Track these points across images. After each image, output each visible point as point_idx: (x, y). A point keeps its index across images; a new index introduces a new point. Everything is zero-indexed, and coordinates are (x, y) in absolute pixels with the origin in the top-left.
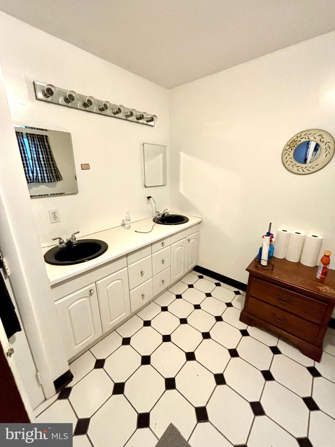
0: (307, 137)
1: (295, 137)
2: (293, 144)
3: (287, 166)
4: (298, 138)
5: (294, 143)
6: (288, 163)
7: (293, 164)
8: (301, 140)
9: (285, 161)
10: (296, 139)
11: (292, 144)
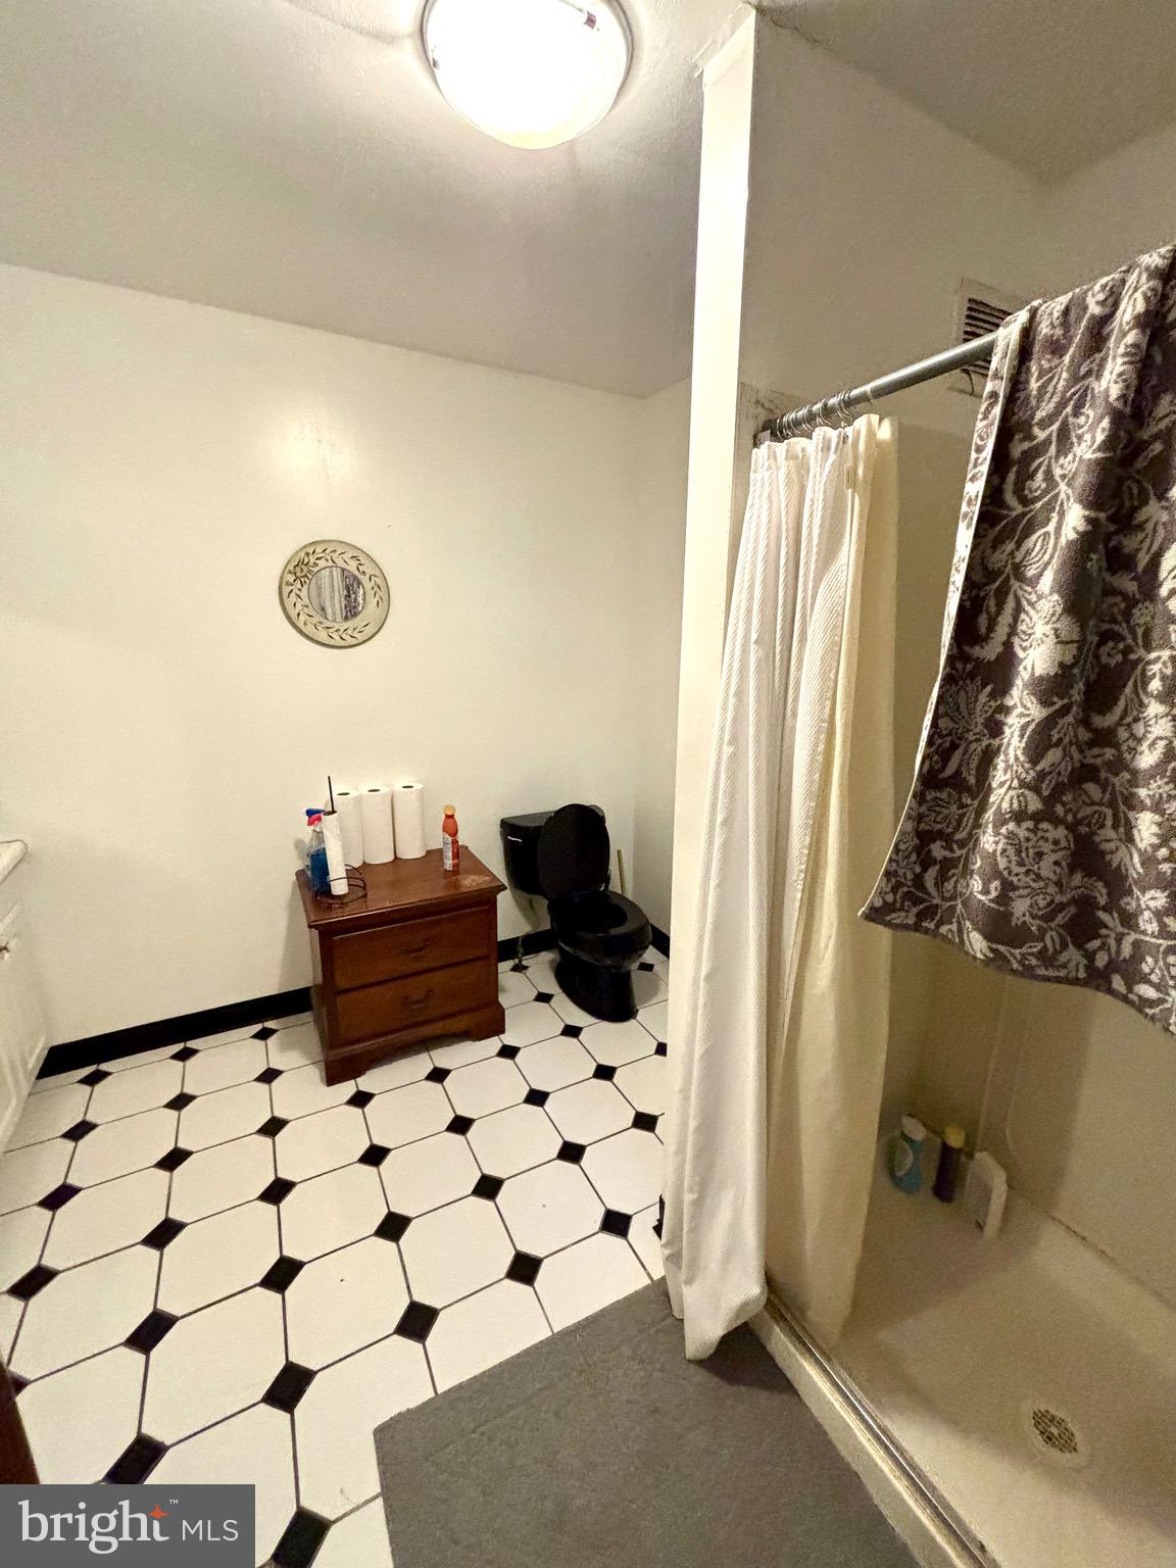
0: (329, 558)
1: (302, 554)
2: (302, 571)
3: (301, 625)
4: (311, 557)
5: (305, 569)
6: (303, 617)
7: (315, 620)
8: (318, 561)
9: (293, 613)
10: (306, 561)
11: (298, 569)
